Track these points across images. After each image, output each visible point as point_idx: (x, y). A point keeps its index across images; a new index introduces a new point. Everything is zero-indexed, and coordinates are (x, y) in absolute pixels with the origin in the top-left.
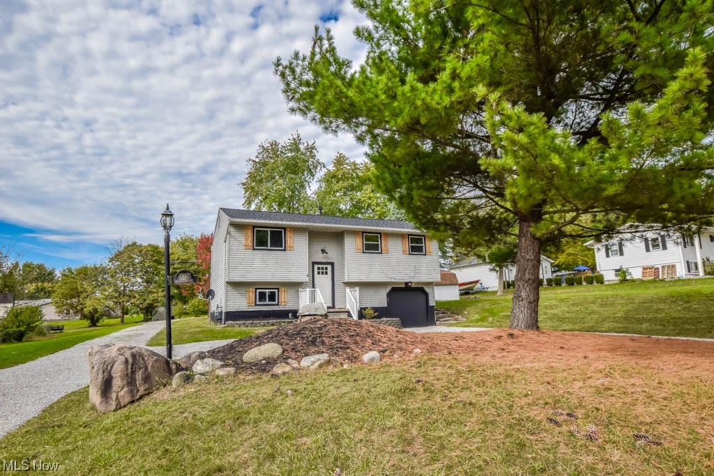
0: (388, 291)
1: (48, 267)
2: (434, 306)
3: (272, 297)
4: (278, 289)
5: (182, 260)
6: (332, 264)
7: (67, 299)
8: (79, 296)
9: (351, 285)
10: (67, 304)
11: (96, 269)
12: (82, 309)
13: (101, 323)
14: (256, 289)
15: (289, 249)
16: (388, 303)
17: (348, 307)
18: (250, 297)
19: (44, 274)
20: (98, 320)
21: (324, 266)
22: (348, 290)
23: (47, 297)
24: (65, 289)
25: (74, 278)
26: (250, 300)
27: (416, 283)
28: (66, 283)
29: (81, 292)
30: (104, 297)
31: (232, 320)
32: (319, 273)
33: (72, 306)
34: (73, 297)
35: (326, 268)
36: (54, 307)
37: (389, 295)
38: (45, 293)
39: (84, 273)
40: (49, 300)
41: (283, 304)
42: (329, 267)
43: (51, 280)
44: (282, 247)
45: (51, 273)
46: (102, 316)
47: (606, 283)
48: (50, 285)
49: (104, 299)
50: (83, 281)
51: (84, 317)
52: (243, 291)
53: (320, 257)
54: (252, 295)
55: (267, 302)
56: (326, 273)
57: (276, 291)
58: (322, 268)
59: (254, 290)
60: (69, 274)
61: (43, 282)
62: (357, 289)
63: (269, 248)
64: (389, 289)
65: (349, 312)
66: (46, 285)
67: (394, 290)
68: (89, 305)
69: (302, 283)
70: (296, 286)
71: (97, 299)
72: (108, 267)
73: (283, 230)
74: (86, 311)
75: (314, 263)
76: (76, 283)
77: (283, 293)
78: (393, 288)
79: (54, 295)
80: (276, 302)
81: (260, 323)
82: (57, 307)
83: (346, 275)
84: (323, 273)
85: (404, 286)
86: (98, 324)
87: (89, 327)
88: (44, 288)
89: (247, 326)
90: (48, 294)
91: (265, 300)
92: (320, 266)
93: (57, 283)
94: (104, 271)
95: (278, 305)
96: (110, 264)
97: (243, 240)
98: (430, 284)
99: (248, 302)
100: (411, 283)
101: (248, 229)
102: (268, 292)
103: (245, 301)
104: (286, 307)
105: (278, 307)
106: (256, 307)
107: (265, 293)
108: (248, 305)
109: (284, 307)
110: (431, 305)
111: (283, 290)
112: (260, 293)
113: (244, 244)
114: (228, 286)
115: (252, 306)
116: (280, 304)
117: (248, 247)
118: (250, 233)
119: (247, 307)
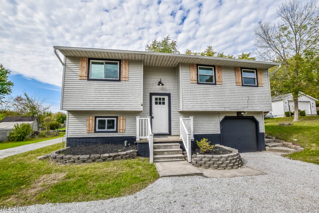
0: (221, 119)
2: (263, 133)
3: (111, 124)
4: (117, 117)
6: (169, 95)
9: (186, 114)
14: (96, 117)
15: (123, 79)
16: (221, 130)
17: (182, 138)
18: (89, 124)
21: (162, 97)
22: (181, 119)
26: (89, 127)
27: (249, 112)
32: (156, 103)
35: (164, 99)
37: (222, 123)
42: (166, 98)
44: (116, 78)
52: (84, 119)
53: (157, 89)
54: (92, 122)
55: (106, 130)
56: (164, 103)
57: (115, 119)
58: (160, 99)
59: (94, 118)
62: (191, 118)
63: (104, 78)
64: (222, 118)
65: (181, 142)
67: (226, 118)
73: (118, 62)
75: (151, 94)
77: (121, 121)
78: (225, 116)
80: (115, 130)
83: (181, 104)
84: (160, 103)
85: (236, 115)
91: (104, 128)
92: (158, 97)
95: (116, 132)
97: (79, 71)
98: (259, 113)
99: (88, 129)
100: (243, 112)
101: (84, 61)
102: (108, 120)
103: (86, 128)
104: (125, 133)
105: (116, 134)
106: (96, 134)
107: (105, 121)
108: (88, 132)
109: (123, 133)
110: (260, 132)
111: (122, 118)
112: (99, 121)
113: (79, 75)
114: (70, 115)
115: (92, 133)
116: (118, 132)
117: (83, 78)
118: (85, 65)
119: (87, 134)
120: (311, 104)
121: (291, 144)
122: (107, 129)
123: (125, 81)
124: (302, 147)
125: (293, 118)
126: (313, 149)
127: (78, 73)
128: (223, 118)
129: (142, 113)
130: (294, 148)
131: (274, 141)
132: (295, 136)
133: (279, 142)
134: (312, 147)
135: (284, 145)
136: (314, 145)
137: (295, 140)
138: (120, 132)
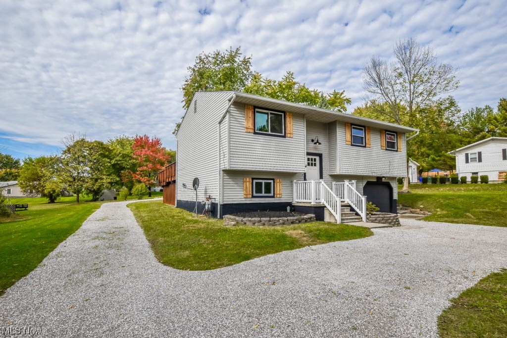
0: (364, 185)
1: (15, 157)
2: (396, 200)
3: (268, 188)
4: (273, 179)
5: (123, 154)
6: (320, 156)
7: (29, 182)
8: (39, 180)
10: (30, 185)
11: (51, 159)
12: (43, 190)
13: (58, 200)
14: (253, 179)
15: (289, 135)
17: (348, 202)
18: (247, 188)
19: (12, 163)
20: (55, 199)
21: (313, 157)
22: (347, 183)
23: (15, 180)
24: (27, 174)
25: (34, 165)
26: (246, 191)
28: (28, 169)
29: (41, 177)
30: (61, 181)
31: (230, 214)
32: (309, 164)
33: (34, 187)
34: (35, 180)
35: (315, 160)
36: (19, 188)
37: (365, 188)
38: (13, 176)
39: (42, 162)
40: (16, 182)
41: (278, 196)
42: (318, 158)
43: (17, 168)
44: (281, 133)
45: (17, 162)
46: (58, 195)
47: (489, 183)
48: (16, 171)
49: (60, 182)
50: (42, 168)
51: (44, 195)
52: (240, 180)
53: (310, 148)
54: (249, 185)
55: (263, 194)
56: (315, 165)
57: (272, 182)
58: (312, 159)
59: (251, 180)
60: (29, 162)
61: (11, 168)
62: (355, 182)
63: (270, 133)
66: (13, 170)
67: (369, 183)
68: (49, 187)
69: (295, 174)
70: (289, 176)
71: (54, 182)
72: (62, 158)
73: (283, 114)
74: (46, 192)
76: (36, 169)
77: (278, 184)
78: (367, 181)
79: (19, 179)
80: (272, 194)
81: (279, 221)
82: (22, 188)
83: (338, 168)
84: (312, 165)
85: (376, 180)
86: (55, 201)
87: (49, 203)
88: (12, 173)
89: (264, 224)
90: (15, 177)
91: (261, 193)
92: (310, 157)
93: (21, 169)
94: (58, 160)
95: (273, 197)
96: (64, 156)
97: (244, 121)
98: (393, 178)
99: (245, 193)
100: (384, 177)
101: (249, 109)
102: (265, 183)
103: (242, 192)
104: (281, 199)
105: (273, 199)
106: (253, 199)
107: (261, 183)
108: (245, 196)
109: (279, 199)
110: (394, 198)
111: (278, 181)
112: (256, 183)
113: (245, 126)
114: (225, 175)
115: (249, 198)
116: (275, 196)
117: (249, 130)
118: (251, 114)
119: (244, 199)
120: (413, 169)
121: (418, 210)
122: (265, 193)
123: (290, 137)
124: (429, 212)
125: (403, 187)
126: (438, 213)
127: (243, 123)
128: (365, 183)
129: (297, 175)
130: (422, 214)
131: (401, 209)
132: (420, 203)
133: (406, 210)
134: (437, 211)
135: (412, 212)
136: (438, 210)
137: (422, 206)
138: (277, 197)
